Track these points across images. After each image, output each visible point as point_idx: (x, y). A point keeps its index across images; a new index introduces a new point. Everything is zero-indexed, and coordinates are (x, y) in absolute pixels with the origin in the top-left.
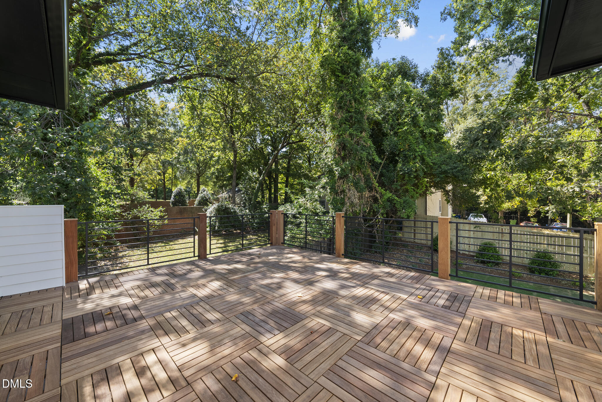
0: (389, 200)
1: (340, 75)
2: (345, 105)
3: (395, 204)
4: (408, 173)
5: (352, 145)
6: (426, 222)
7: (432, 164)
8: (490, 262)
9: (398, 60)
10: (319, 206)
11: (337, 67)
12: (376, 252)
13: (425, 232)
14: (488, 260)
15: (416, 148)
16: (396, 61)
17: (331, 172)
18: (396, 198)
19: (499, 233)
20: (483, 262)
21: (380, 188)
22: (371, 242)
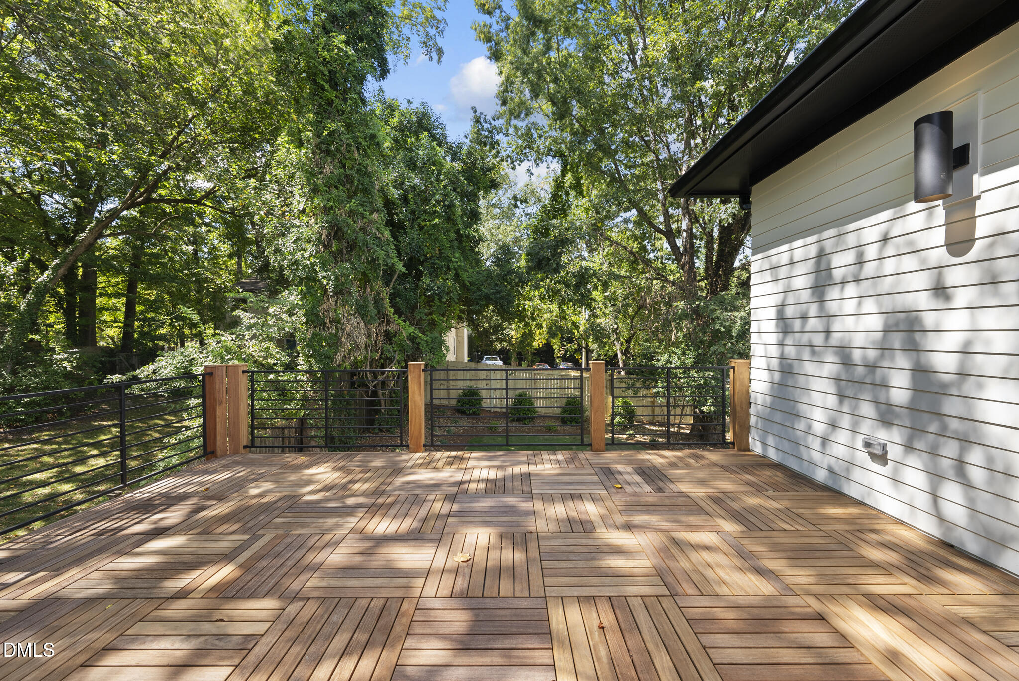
0: (412, 338)
1: (327, 86)
2: (337, 150)
3: (418, 344)
4: (438, 295)
5: (354, 232)
6: (448, 371)
7: (468, 284)
8: (525, 418)
9: (416, 105)
10: (274, 350)
11: (322, 68)
12: (381, 430)
13: (446, 387)
14: (525, 416)
15: (450, 255)
16: (414, 106)
17: (310, 279)
18: (420, 335)
19: (532, 380)
20: (519, 420)
21: (396, 316)
22: (369, 413)
